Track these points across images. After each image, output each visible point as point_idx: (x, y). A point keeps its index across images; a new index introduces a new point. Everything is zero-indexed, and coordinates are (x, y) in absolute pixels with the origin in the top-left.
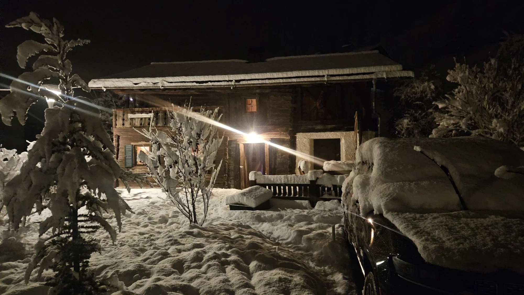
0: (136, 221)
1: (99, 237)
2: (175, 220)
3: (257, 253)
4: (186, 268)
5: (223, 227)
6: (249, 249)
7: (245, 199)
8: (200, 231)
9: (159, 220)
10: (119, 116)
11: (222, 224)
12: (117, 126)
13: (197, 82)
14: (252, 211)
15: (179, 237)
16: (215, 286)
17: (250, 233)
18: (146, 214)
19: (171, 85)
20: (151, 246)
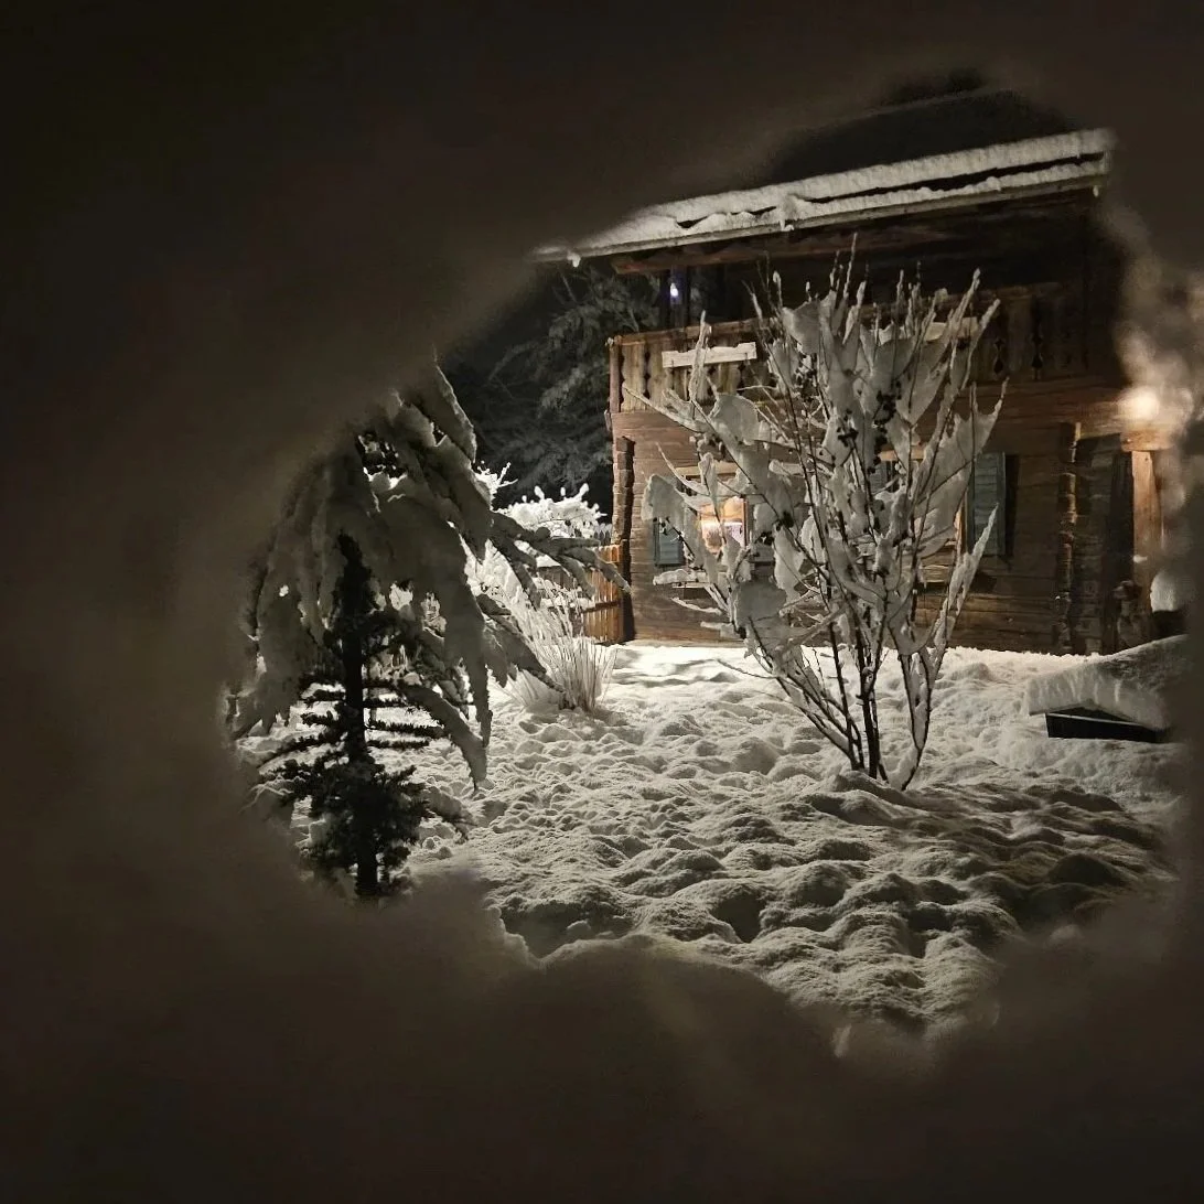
0: (651, 753)
1: (506, 793)
2: (803, 761)
3: (1087, 896)
4: (768, 923)
5: (985, 797)
6: (1054, 882)
7: (1117, 693)
8: (873, 798)
9: (740, 757)
10: (632, 365)
11: (986, 787)
12: (625, 406)
13: (934, 184)
14: (1145, 746)
15: (781, 814)
16: (850, 993)
17: (1102, 828)
18: (700, 734)
19: (826, 209)
20: (666, 835)
